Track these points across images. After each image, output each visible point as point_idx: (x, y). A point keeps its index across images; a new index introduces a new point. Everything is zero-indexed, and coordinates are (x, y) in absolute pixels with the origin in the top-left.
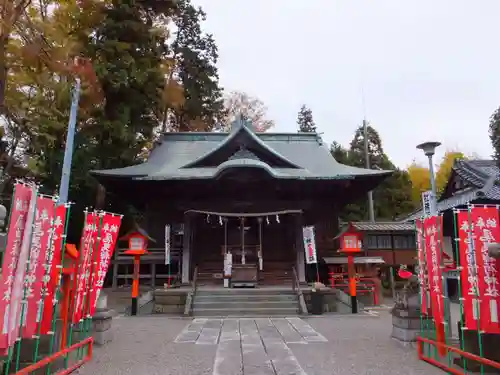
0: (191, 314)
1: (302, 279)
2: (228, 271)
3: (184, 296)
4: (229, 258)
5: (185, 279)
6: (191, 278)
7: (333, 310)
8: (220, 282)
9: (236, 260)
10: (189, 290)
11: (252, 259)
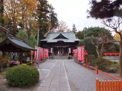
0: (54, 59)
1: (69, 55)
2: (59, 54)
3: (53, 57)
4: (59, 52)
5: (53, 55)
6: (54, 55)
7: (72, 59)
8: (58, 55)
9: (60, 52)
10: (54, 56)
11: (62, 52)
